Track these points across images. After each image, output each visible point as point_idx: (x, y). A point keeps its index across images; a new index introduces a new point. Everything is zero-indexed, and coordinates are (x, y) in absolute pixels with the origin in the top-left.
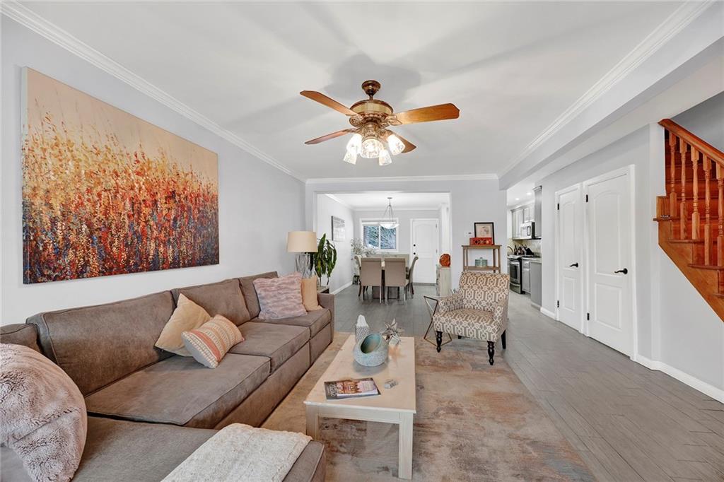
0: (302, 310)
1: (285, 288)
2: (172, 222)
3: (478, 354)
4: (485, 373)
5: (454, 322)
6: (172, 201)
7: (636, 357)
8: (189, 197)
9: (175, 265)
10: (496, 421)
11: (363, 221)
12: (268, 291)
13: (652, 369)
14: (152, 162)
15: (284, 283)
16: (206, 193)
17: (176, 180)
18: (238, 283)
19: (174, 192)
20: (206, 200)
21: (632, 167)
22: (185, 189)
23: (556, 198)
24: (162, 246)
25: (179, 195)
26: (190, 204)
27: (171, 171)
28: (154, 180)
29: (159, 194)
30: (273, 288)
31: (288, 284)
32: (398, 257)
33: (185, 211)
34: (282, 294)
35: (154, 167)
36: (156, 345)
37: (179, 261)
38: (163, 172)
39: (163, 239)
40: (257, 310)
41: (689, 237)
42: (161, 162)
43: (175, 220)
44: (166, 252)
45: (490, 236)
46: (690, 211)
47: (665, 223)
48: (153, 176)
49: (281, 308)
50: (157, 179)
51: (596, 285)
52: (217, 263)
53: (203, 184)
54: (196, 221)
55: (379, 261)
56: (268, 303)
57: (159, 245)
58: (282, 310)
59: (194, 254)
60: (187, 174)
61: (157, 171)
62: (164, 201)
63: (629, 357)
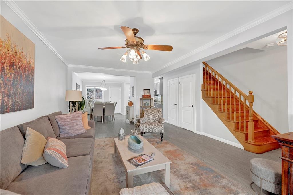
0: (84, 130)
1: (75, 119)
2: (12, 82)
3: (155, 138)
4: (162, 144)
5: (148, 127)
6: (12, 69)
7: (196, 132)
8: (21, 67)
9: (13, 110)
10: (177, 160)
11: (87, 87)
12: (66, 121)
13: (201, 134)
14: (3, 42)
15: (74, 117)
16: (29, 66)
17: (15, 56)
18: (48, 118)
19: (13, 63)
20: (29, 70)
21: (195, 74)
22: (19, 62)
23: (169, 82)
24: (6, 97)
25: (16, 65)
26: (21, 72)
27: (12, 49)
28: (3, 54)
29: (6, 64)
30: (68, 120)
31: (76, 117)
32: (107, 103)
33: (19, 75)
34: (74, 123)
35: (4, 45)
36: (22, 162)
37: (15, 107)
38: (8, 49)
39: (7, 93)
40: (59, 132)
41: (210, 95)
42: (8, 43)
43: (14, 81)
44: (8, 101)
45: (149, 94)
46: (210, 89)
47: (204, 91)
48: (3, 51)
49: (74, 130)
50: (5, 53)
51: (182, 111)
52: (33, 107)
53: (28, 60)
54: (24, 82)
55: (102, 105)
56: (67, 128)
57: (5, 97)
58: (75, 131)
59: (22, 102)
60: (21, 53)
61: (5, 48)
62: (8, 68)
63: (194, 132)
